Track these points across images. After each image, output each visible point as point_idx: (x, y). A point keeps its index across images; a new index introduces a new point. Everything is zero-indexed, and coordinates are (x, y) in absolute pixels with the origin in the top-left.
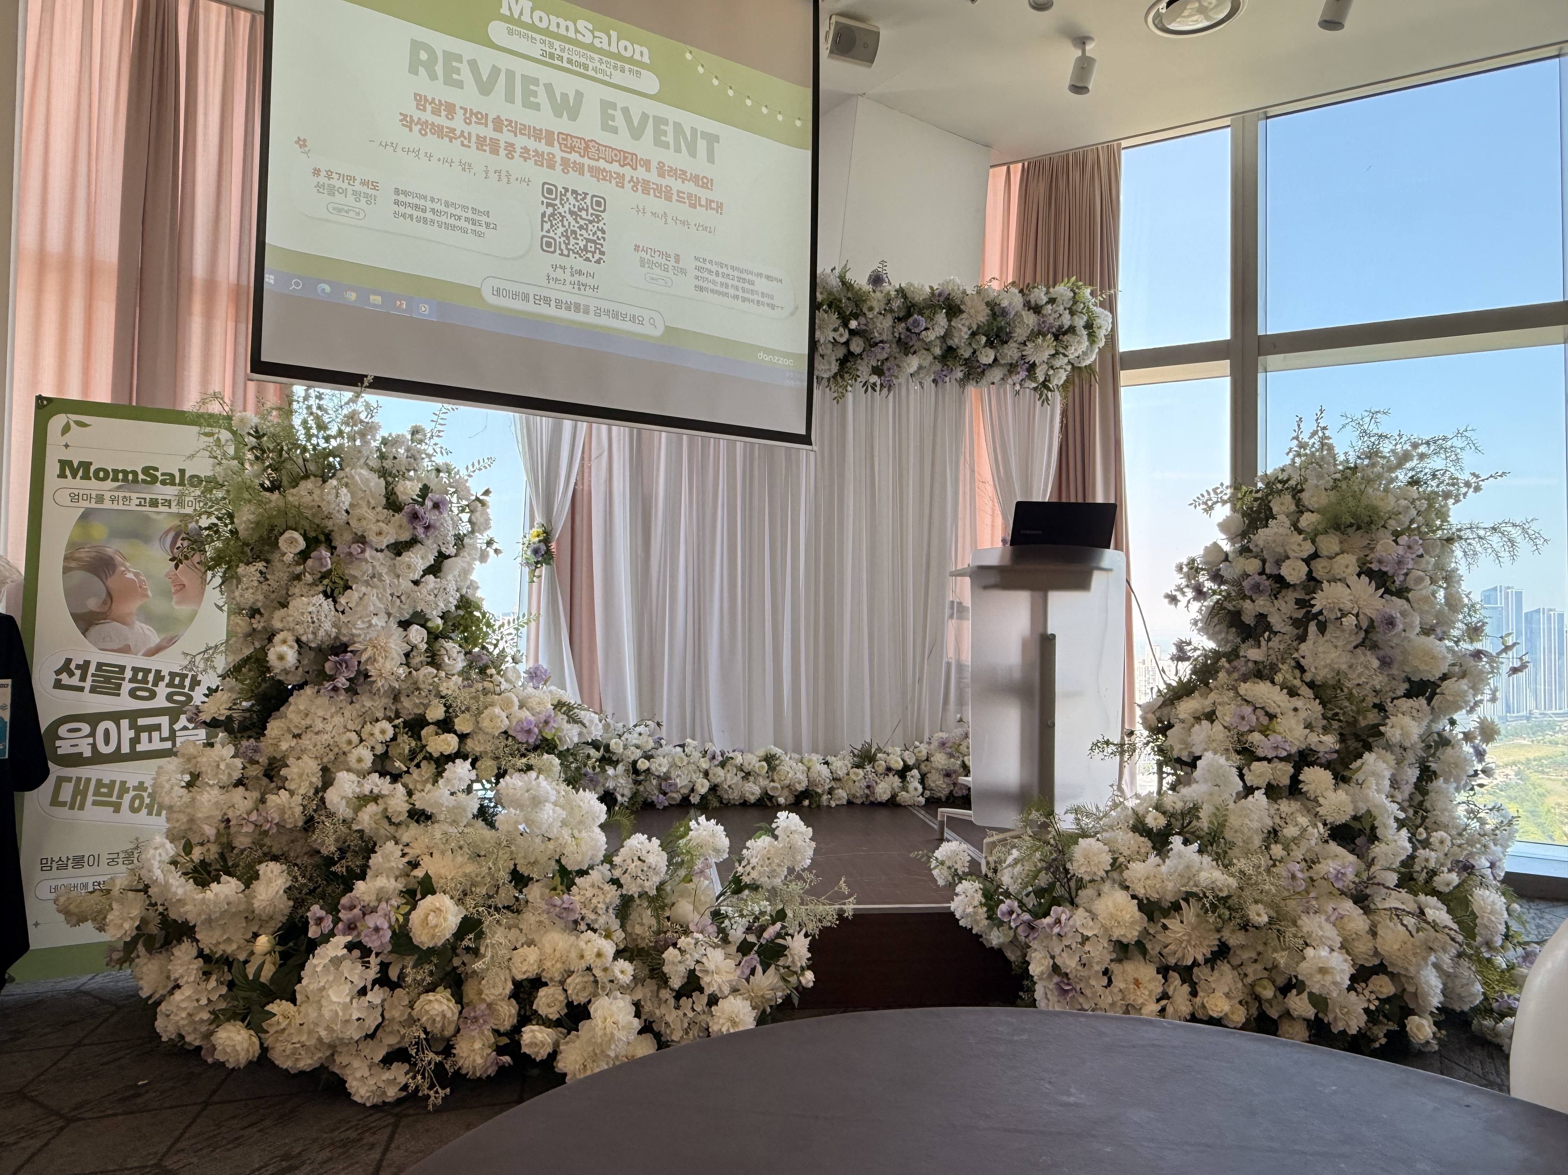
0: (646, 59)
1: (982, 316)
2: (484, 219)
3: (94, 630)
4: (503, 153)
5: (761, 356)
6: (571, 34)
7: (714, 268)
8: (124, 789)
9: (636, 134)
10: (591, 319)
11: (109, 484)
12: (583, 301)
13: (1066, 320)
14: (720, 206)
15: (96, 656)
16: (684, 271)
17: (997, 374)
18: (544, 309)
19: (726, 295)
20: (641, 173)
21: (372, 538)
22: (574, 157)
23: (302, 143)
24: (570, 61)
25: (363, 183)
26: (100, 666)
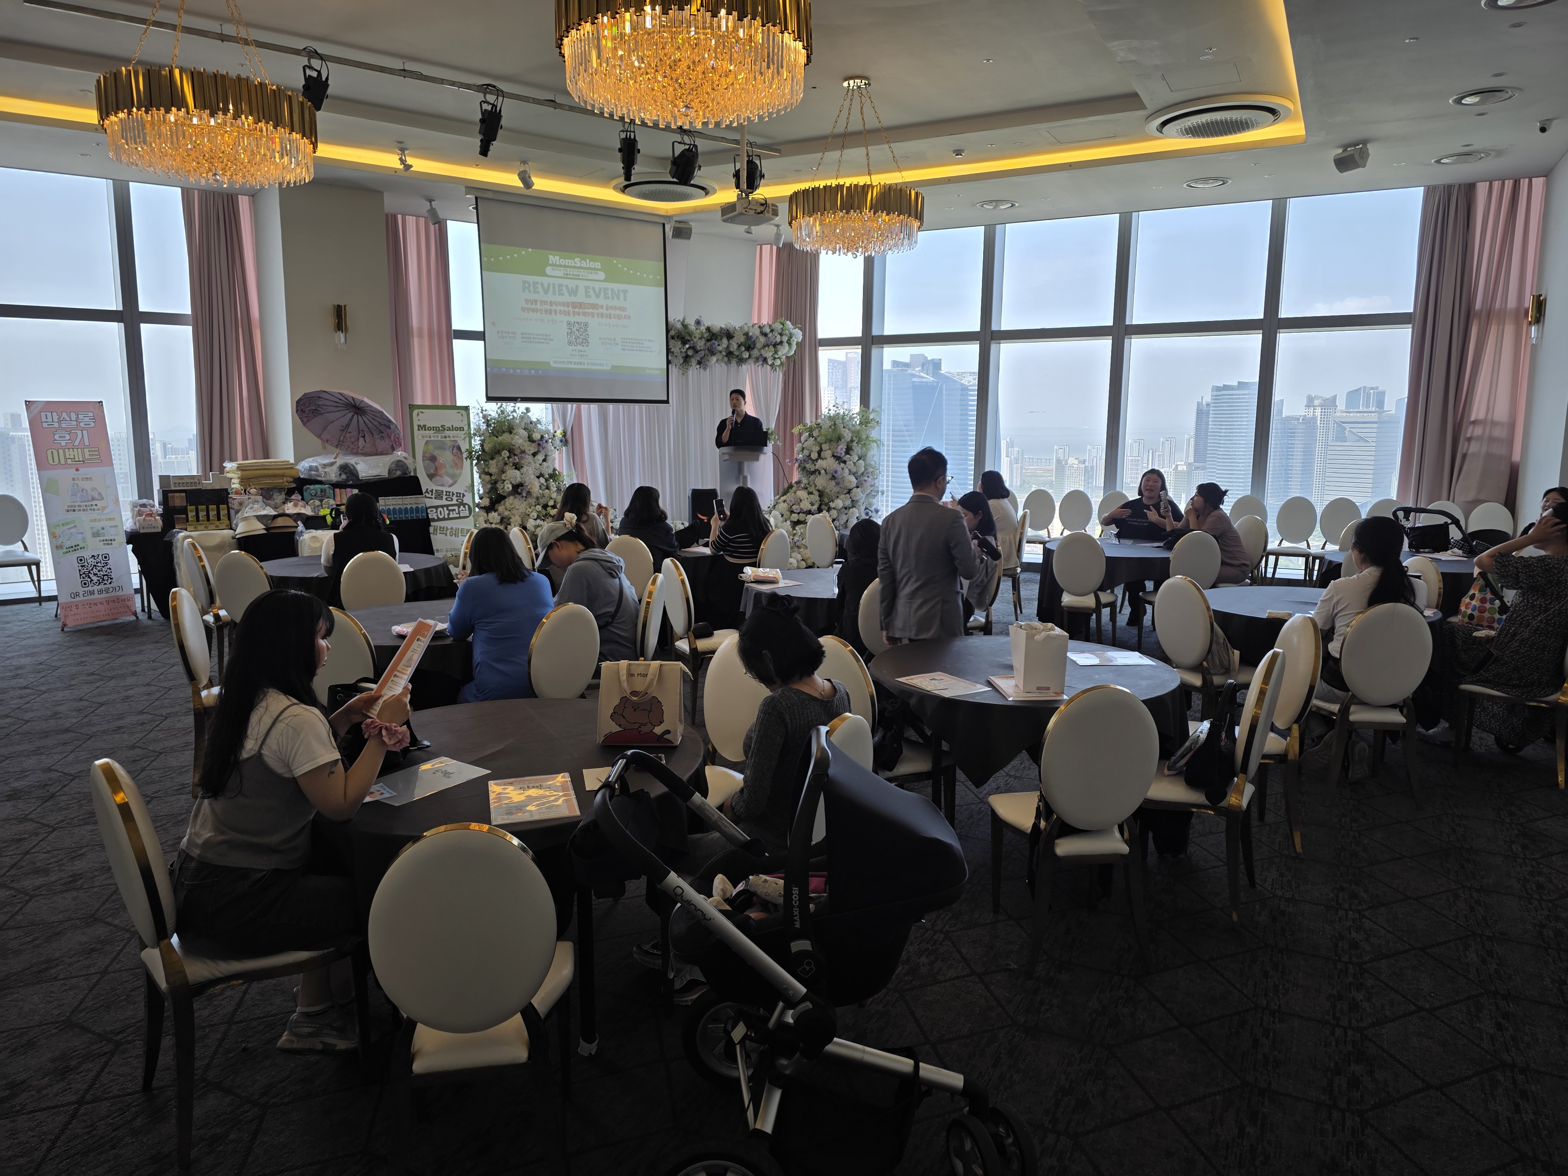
0: (600, 267)
1: (742, 339)
2: (549, 338)
3: (433, 479)
4: (553, 313)
5: (648, 371)
6: (573, 265)
7: (628, 341)
8: (447, 529)
9: (598, 296)
10: (586, 367)
11: (432, 432)
12: (582, 361)
13: (778, 339)
14: (629, 317)
15: (435, 488)
16: (617, 344)
17: (751, 361)
18: (570, 366)
19: (633, 350)
20: (600, 311)
21: (527, 451)
22: (577, 310)
23: (493, 324)
24: (573, 275)
25: (512, 333)
26: (436, 491)
